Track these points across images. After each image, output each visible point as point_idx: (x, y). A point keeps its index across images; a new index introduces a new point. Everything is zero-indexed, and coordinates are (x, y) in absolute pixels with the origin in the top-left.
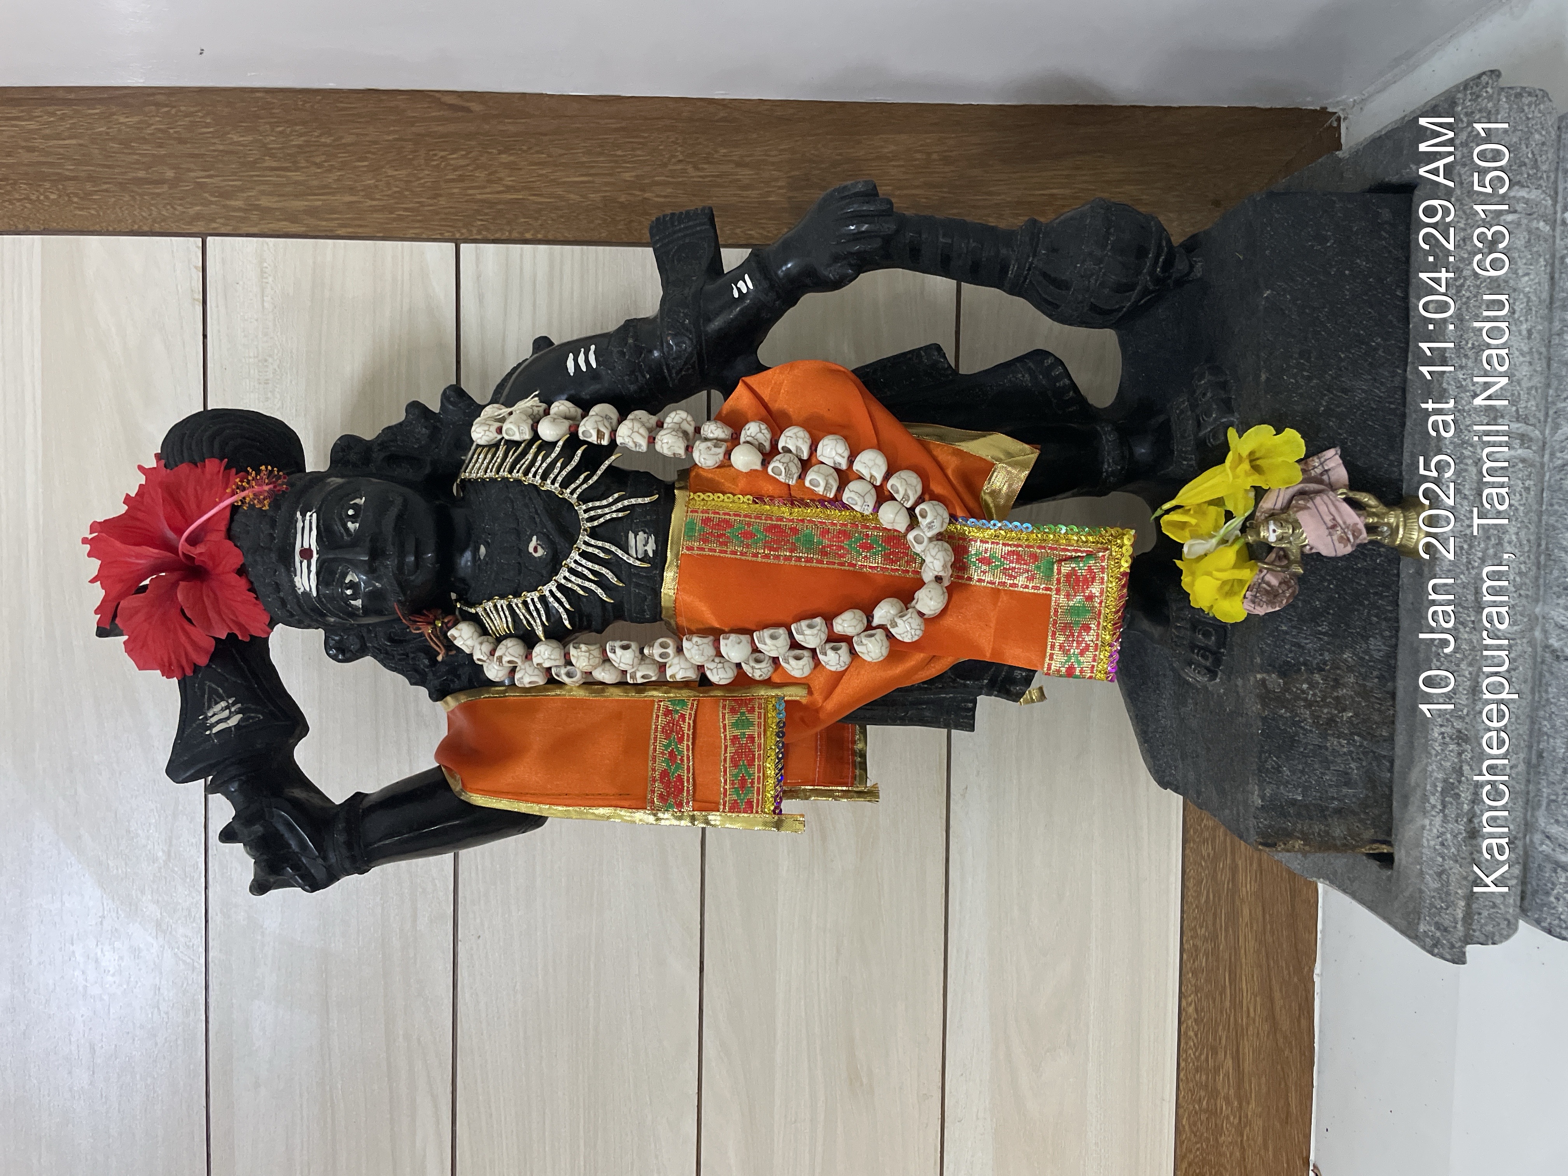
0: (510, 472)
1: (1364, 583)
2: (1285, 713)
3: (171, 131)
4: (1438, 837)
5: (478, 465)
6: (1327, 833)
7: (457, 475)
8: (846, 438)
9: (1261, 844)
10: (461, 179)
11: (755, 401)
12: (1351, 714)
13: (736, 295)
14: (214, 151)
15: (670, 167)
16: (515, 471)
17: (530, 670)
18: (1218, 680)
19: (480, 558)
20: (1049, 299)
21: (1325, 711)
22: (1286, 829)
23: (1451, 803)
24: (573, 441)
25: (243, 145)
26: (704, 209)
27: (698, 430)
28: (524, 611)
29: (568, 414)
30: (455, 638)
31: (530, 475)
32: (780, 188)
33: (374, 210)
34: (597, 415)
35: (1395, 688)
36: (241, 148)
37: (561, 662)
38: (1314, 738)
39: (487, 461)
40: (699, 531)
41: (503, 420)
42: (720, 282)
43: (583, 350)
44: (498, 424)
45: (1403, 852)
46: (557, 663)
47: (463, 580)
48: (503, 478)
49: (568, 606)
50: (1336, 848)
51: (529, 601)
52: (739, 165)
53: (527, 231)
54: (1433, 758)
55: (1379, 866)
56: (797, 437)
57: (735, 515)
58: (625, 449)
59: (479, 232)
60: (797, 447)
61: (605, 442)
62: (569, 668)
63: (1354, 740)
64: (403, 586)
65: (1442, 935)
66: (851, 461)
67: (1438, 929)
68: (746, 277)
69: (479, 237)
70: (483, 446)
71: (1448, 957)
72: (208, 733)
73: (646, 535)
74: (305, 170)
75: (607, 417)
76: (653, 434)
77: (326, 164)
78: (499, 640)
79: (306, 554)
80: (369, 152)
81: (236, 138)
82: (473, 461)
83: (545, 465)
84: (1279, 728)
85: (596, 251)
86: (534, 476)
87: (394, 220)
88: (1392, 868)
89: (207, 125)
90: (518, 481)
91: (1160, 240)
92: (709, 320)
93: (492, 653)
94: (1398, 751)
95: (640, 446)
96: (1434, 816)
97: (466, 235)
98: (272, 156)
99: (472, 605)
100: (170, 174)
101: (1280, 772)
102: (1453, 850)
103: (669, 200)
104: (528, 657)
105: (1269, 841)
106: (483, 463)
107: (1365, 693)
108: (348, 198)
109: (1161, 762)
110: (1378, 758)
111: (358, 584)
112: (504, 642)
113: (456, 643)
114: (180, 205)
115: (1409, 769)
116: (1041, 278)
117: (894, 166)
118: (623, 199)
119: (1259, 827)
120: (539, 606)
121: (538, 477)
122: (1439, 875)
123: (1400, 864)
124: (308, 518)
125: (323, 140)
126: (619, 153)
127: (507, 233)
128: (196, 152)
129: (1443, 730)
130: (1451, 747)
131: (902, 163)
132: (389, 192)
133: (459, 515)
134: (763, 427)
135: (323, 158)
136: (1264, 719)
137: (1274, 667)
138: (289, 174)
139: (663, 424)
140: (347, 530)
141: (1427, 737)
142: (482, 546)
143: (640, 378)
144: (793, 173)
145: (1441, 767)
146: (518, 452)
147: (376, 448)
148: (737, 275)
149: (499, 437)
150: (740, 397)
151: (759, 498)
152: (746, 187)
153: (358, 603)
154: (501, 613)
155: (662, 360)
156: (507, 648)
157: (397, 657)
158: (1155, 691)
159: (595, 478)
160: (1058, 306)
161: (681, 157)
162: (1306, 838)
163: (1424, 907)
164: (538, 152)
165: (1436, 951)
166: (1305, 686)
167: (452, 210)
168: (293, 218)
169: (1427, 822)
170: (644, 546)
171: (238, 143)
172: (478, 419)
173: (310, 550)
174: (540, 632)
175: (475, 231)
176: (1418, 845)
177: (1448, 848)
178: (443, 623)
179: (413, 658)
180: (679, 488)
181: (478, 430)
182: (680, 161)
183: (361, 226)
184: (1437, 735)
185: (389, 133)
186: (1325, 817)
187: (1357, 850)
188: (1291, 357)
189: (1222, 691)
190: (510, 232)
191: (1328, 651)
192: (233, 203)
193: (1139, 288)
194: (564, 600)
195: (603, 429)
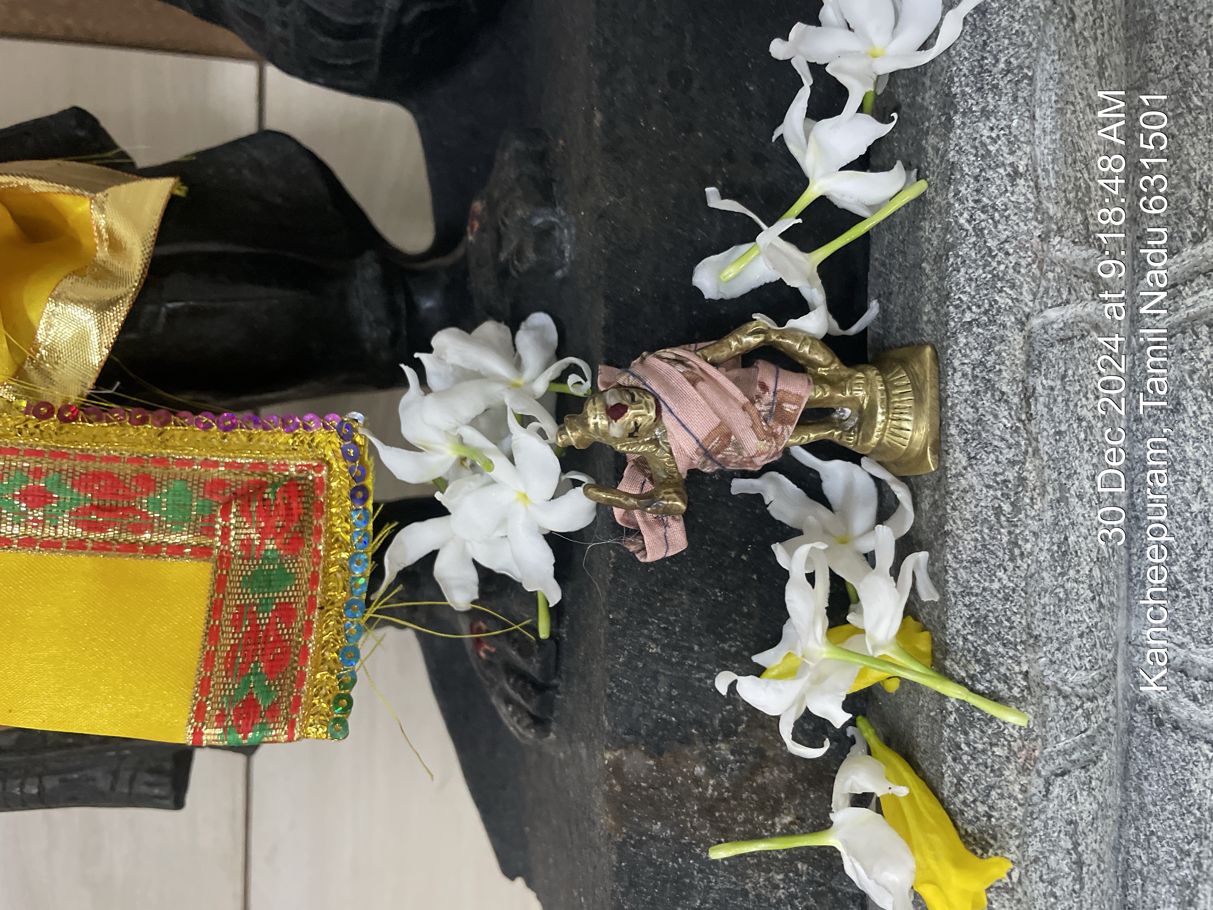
137: (637, 734)
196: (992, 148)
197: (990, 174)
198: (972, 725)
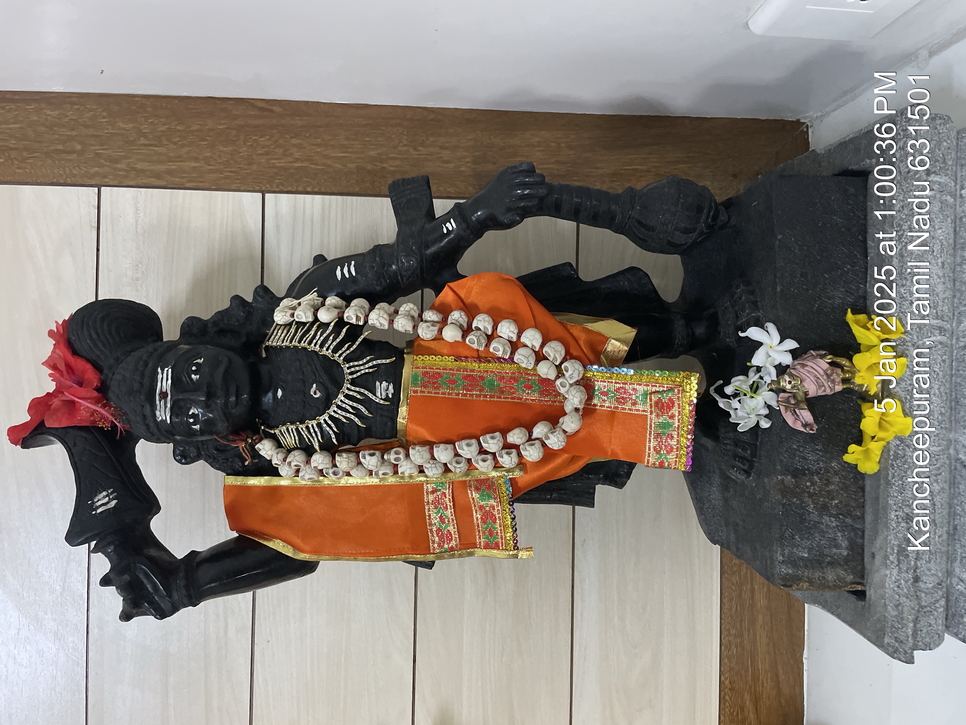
0: (300, 342)
1: (843, 418)
2: (796, 501)
3: (80, 120)
4: (896, 582)
5: (277, 337)
6: (824, 578)
7: (263, 342)
8: (515, 321)
9: (782, 585)
10: (267, 153)
11: (455, 297)
12: (837, 502)
13: (445, 231)
14: (107, 133)
15: (399, 148)
16: (303, 342)
17: (309, 471)
18: (751, 478)
19: (278, 398)
20: (641, 237)
21: (821, 499)
22: (797, 576)
23: (904, 561)
24: (341, 323)
25: (126, 130)
26: (423, 177)
27: (420, 316)
28: (306, 433)
29: (337, 305)
30: (260, 450)
31: (313, 345)
32: (468, 162)
33: (211, 172)
34: (356, 305)
35: (864, 485)
36: (125, 132)
37: (330, 465)
38: (815, 516)
39: (283, 335)
40: (421, 381)
41: (294, 308)
42: (435, 223)
43: (346, 264)
44: (291, 312)
45: (872, 590)
46: (328, 466)
47: (266, 412)
48: (294, 346)
49: (336, 430)
50: (829, 587)
51: (310, 426)
52: (441, 148)
53: (308, 186)
54: (892, 532)
55: (856, 599)
56: (484, 321)
57: (443, 369)
58: (373, 327)
59: (277, 187)
60: (485, 327)
61: (361, 323)
62: (334, 469)
63: (839, 518)
64: (227, 415)
65: (899, 645)
66: (519, 337)
67: (896, 641)
68: (452, 220)
69: (277, 190)
70: (281, 325)
71: (904, 660)
72: (94, 513)
73: (387, 384)
74: (166, 146)
75: (362, 307)
76: (391, 318)
77: (180, 143)
78: (289, 451)
79: (164, 395)
80: (209, 136)
81: (122, 125)
82: (275, 334)
83: (322, 338)
84: (793, 511)
85: (352, 200)
86: (315, 345)
87: (224, 178)
88: (864, 601)
89: (104, 117)
90: (304, 349)
91: (711, 202)
92: (428, 247)
93: (285, 460)
94: (868, 525)
95: (384, 325)
96: (893, 569)
97: (269, 188)
98: (145, 137)
99: (272, 428)
100: (79, 147)
101: (793, 539)
102: (905, 590)
103: (397, 169)
104: (308, 462)
105: (788, 584)
106: (281, 336)
107: (845, 488)
108: (193, 164)
109: (712, 527)
110: (854, 529)
111: (198, 415)
112: (292, 452)
113: (260, 453)
114: (85, 167)
115: (876, 537)
116: (636, 224)
117: (539, 151)
118: (369, 167)
119: (781, 575)
120: (317, 430)
121: (318, 346)
122: (897, 606)
123: (870, 600)
124: (165, 372)
125: (179, 128)
126: (367, 139)
127: (295, 188)
128: (96, 133)
129: (897, 513)
130: (903, 524)
131: (542, 148)
132: (220, 161)
133: (264, 369)
134: (463, 314)
135: (178, 139)
136: (784, 505)
137: (789, 471)
138: (156, 149)
139: (398, 311)
140: (191, 379)
141: (887, 517)
142: (279, 390)
143: (383, 282)
144: (477, 154)
145: (896, 537)
146: (304, 329)
147: (210, 325)
148: (446, 218)
149: (292, 319)
150: (447, 295)
151: (458, 358)
152: (448, 162)
153: (197, 427)
154: (292, 434)
155: (398, 272)
156: (295, 457)
157: (221, 461)
158: (708, 482)
159: (355, 346)
160: (647, 241)
161: (405, 143)
162: (810, 582)
163: (887, 627)
164: (315, 138)
165: (896, 655)
166: (808, 484)
167: (261, 173)
168: (158, 176)
169: (888, 572)
170: (386, 390)
171: (124, 129)
172: (278, 308)
173: (166, 394)
174: (317, 447)
175: (275, 186)
176: (883, 586)
177: (902, 589)
178: (252, 440)
179: (232, 462)
180: (408, 353)
181: (278, 315)
182: (405, 145)
183: (202, 182)
184: (893, 517)
185: (220, 125)
186: (822, 568)
187: (843, 589)
188: (795, 277)
189: (754, 485)
190: (297, 187)
191: (822, 461)
192: (119, 166)
193: (698, 231)
194: (333, 425)
195: (359, 315)
196: (905, 295)
197: (904, 303)
198: (898, 459)
